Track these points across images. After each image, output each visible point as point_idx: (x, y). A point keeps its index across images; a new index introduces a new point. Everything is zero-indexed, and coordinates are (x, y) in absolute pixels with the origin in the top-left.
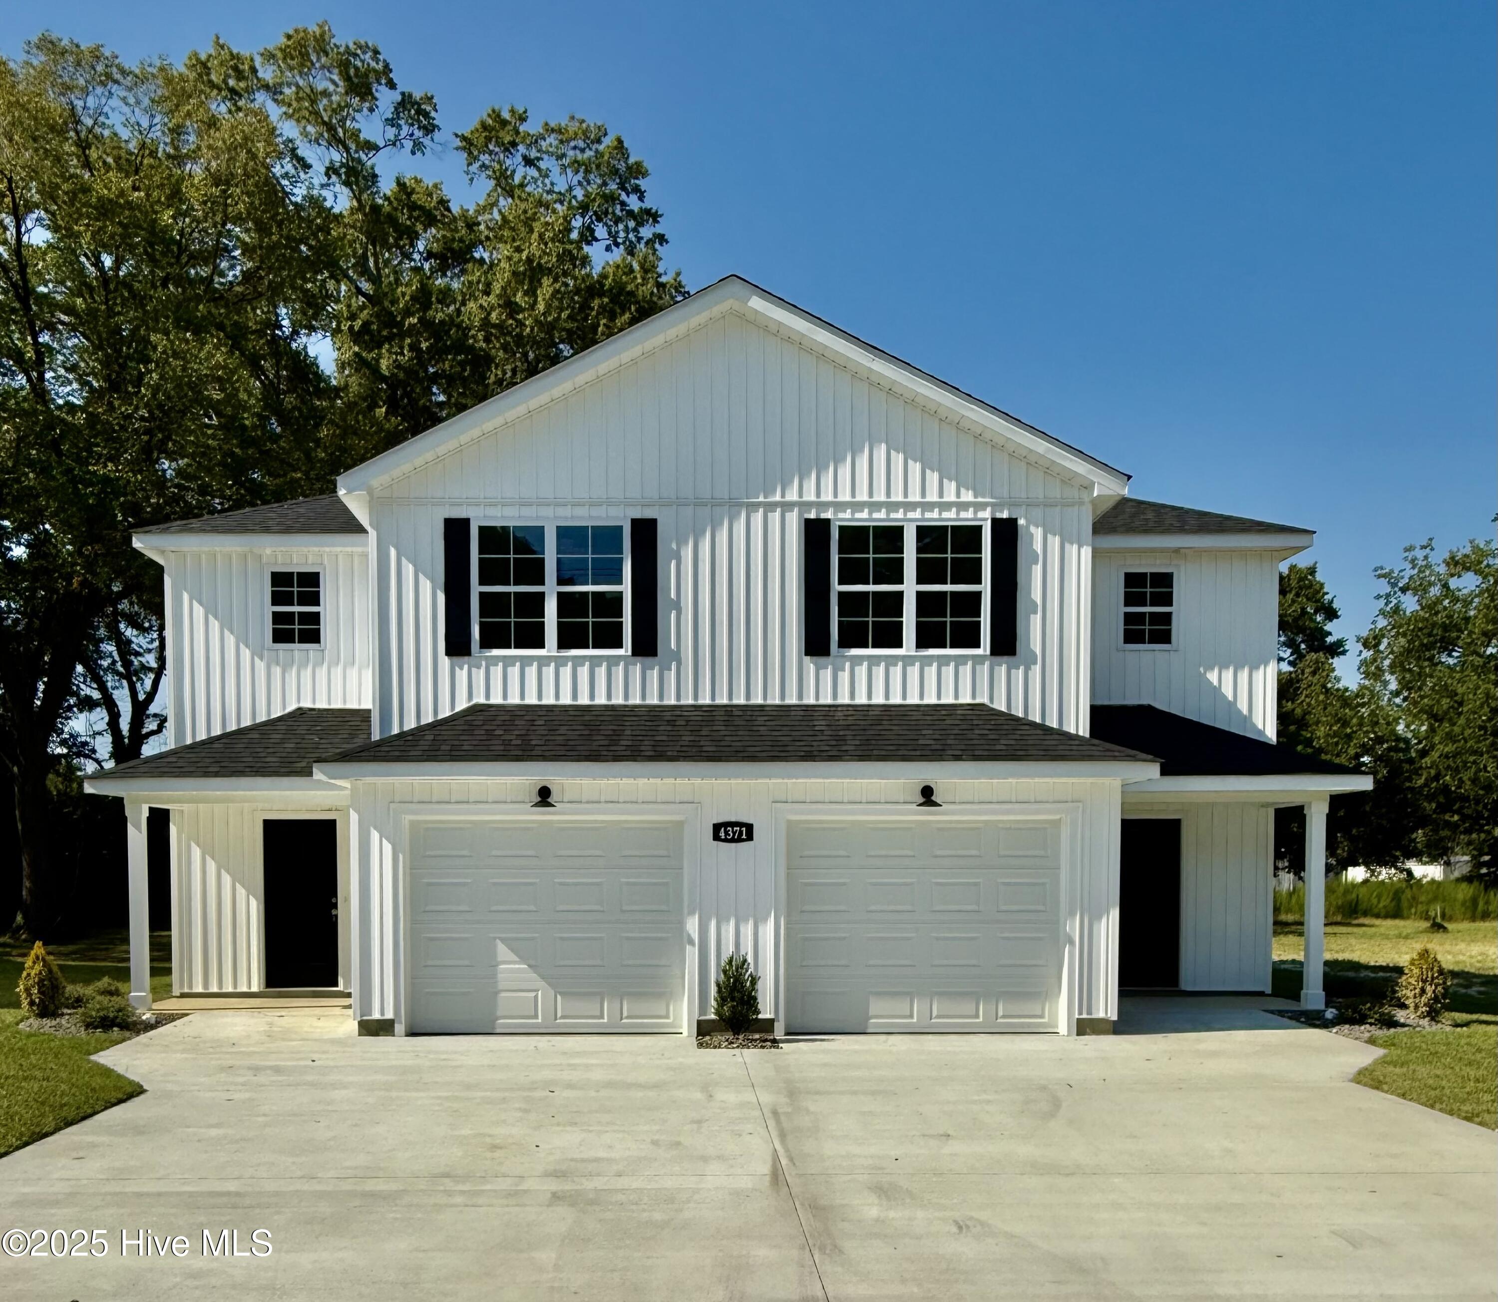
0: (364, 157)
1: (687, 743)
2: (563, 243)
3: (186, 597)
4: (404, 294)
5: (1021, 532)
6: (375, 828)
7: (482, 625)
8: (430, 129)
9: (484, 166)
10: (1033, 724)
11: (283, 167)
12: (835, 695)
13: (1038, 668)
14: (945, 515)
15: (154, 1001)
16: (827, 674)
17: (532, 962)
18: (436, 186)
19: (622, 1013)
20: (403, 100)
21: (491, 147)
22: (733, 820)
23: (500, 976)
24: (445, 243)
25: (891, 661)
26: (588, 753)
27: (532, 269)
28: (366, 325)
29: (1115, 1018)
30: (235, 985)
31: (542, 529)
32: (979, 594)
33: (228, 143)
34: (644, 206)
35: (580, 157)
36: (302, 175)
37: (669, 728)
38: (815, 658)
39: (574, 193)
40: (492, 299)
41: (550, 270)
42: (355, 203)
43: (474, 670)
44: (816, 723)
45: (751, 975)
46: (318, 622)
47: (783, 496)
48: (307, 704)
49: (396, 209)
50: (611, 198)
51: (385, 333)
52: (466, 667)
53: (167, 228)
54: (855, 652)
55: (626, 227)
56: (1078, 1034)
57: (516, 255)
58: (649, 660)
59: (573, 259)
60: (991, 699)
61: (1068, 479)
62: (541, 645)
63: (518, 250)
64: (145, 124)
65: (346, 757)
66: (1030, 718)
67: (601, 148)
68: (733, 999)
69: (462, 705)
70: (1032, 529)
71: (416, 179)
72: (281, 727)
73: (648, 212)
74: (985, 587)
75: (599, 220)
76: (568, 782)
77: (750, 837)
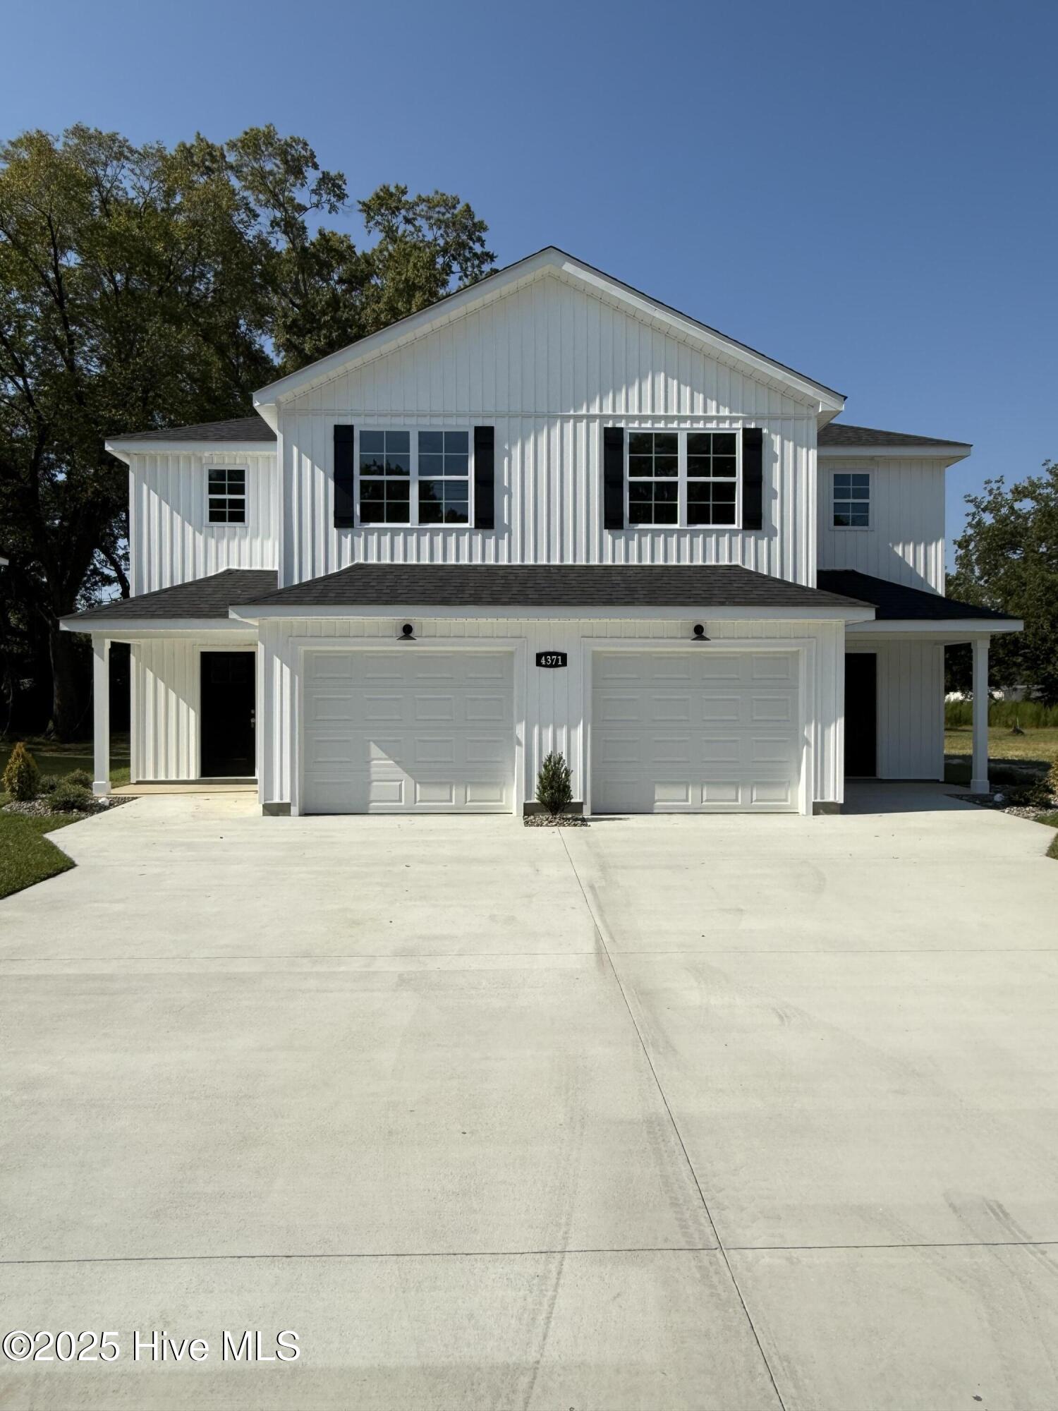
0: (297, 215)
1: (516, 592)
2: (430, 269)
3: (145, 487)
4: (321, 301)
5: (765, 439)
6: (277, 656)
7: (362, 505)
8: (341, 197)
9: (378, 223)
10: (775, 580)
11: (239, 215)
12: (627, 559)
13: (778, 539)
14: (709, 426)
15: (113, 788)
16: (621, 543)
17: (397, 759)
18: (345, 236)
19: (466, 798)
20: (324, 177)
21: (383, 211)
22: (552, 650)
23: (373, 770)
24: (351, 272)
25: (669, 533)
26: (440, 599)
27: (408, 286)
28: (294, 321)
29: (842, 801)
30: (178, 775)
31: (407, 434)
32: (734, 484)
33: (202, 197)
34: (484, 250)
35: (441, 217)
36: (252, 221)
37: (503, 581)
38: (612, 531)
39: (438, 242)
40: (381, 305)
41: (420, 288)
42: (291, 246)
43: (355, 538)
44: (613, 578)
45: (565, 769)
46: (243, 507)
47: (588, 410)
48: (235, 567)
49: (318, 250)
50: (463, 245)
51: (308, 326)
52: (350, 536)
53: (158, 255)
54: (641, 526)
55: (473, 264)
56: (814, 814)
57: (398, 277)
58: (488, 532)
59: (436, 280)
60: (744, 563)
61: (799, 400)
62: (407, 520)
63: (399, 274)
64: (147, 188)
65: (254, 601)
66: (773, 575)
67: (456, 212)
68: (552, 788)
69: (346, 564)
70: (773, 436)
71: (332, 233)
72: (213, 583)
73: (487, 254)
74: (739, 479)
75: (455, 259)
76: (425, 620)
77: (564, 664)
